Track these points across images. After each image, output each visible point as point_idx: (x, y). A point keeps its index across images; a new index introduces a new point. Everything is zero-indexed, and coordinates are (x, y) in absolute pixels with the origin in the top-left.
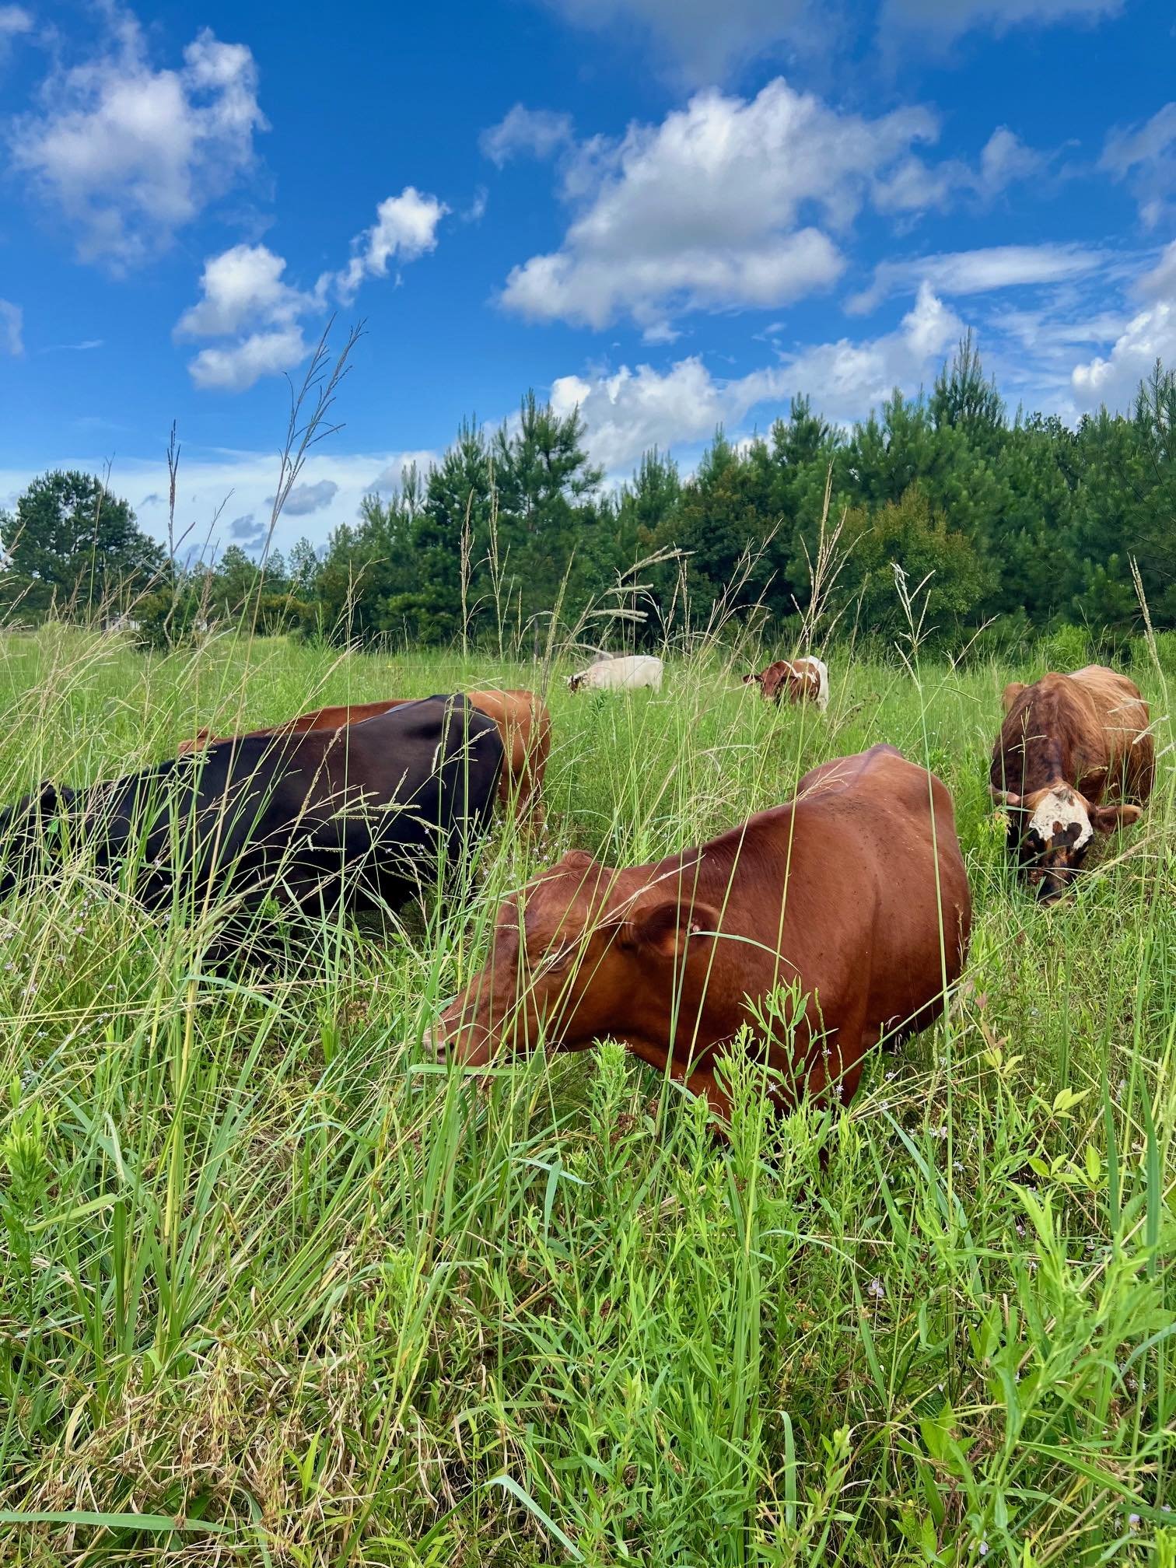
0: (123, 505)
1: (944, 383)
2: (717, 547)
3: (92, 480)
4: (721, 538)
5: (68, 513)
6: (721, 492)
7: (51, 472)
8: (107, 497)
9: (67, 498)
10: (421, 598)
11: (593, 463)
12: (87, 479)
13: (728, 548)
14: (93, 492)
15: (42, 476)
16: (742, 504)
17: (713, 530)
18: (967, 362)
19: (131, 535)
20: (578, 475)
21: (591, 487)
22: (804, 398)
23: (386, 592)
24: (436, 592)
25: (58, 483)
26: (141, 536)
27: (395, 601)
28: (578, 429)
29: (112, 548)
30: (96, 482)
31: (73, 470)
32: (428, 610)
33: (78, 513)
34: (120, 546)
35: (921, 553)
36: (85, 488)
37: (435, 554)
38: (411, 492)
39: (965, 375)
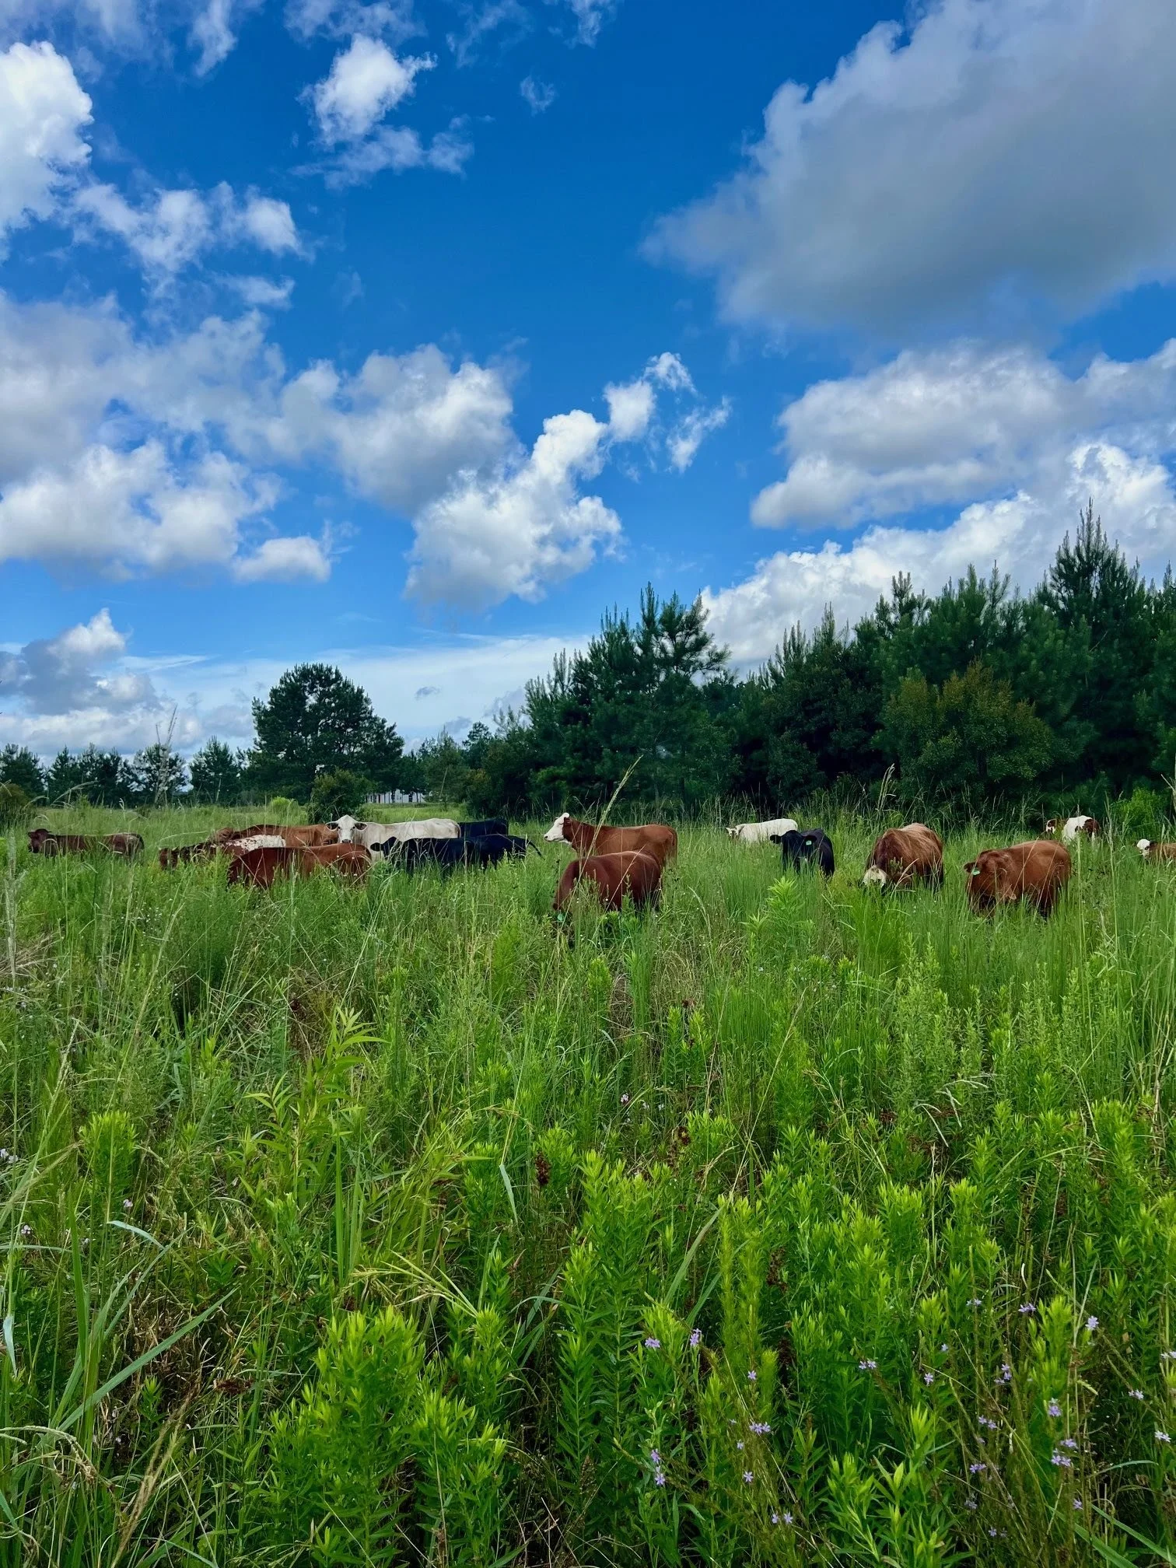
0: (360, 691)
1: (1067, 551)
2: (816, 718)
3: (334, 670)
4: (819, 710)
5: (312, 700)
6: (817, 668)
7: (300, 666)
8: (347, 685)
9: (312, 687)
10: (562, 771)
11: (717, 644)
12: (329, 670)
13: (826, 719)
14: (334, 681)
15: (291, 670)
16: (840, 677)
17: (811, 703)
18: (1089, 529)
19: (366, 718)
20: (704, 656)
21: (716, 666)
22: (905, 576)
23: (539, 766)
24: (575, 766)
25: (305, 674)
26: (376, 719)
27: (543, 774)
28: (702, 613)
29: (349, 730)
30: (337, 673)
31: (317, 662)
32: (569, 783)
33: (320, 700)
34: (355, 728)
35: (982, 722)
36: (328, 678)
37: (575, 731)
38: (560, 676)
39: (1089, 543)
